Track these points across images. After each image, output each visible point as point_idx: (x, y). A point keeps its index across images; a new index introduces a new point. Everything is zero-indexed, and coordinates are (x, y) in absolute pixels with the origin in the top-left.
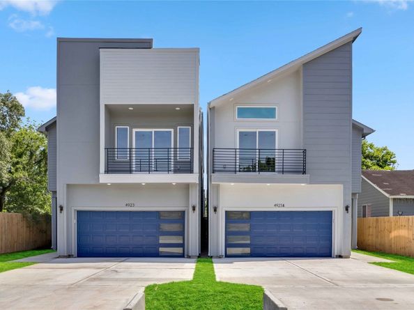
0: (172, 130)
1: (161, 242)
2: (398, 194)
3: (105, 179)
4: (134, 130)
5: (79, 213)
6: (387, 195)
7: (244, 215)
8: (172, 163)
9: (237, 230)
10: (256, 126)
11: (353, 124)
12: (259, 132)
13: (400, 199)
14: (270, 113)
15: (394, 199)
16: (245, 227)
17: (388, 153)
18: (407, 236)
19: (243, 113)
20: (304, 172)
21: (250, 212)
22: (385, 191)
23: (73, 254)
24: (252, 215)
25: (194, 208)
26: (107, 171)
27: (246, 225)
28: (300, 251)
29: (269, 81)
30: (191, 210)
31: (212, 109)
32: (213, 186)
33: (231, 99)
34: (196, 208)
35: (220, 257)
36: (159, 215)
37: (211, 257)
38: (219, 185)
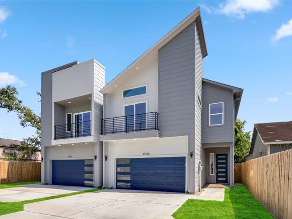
1: (85, 178)
3: (55, 142)
4: (74, 114)
5: (53, 161)
6: (263, 142)
10: (134, 100)
12: (136, 105)
14: (142, 90)
15: (271, 146)
16: (128, 169)
19: (126, 93)
20: (155, 128)
21: (131, 159)
22: (264, 139)
23: (49, 183)
24: (131, 161)
26: (55, 139)
28: (162, 186)
29: (137, 68)
30: (94, 158)
31: (105, 95)
32: (105, 143)
33: (116, 86)
34: (97, 158)
35: (112, 188)
36: (84, 163)
37: (104, 188)
38: (108, 142)
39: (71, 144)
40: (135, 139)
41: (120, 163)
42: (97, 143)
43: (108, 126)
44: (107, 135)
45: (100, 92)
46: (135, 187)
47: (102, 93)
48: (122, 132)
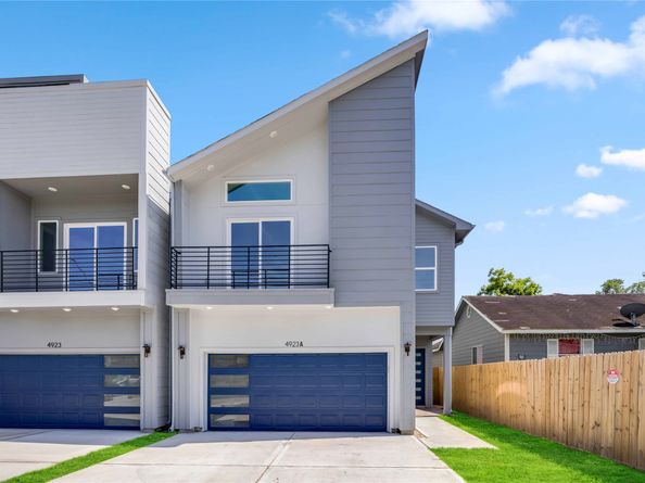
0: (125, 224)
1: (107, 404)
2: (518, 328)
4: (67, 227)
6: (500, 329)
7: (239, 361)
8: (125, 277)
9: (227, 385)
10: (258, 212)
11: (417, 206)
12: (263, 223)
13: (520, 335)
14: (280, 191)
15: (511, 335)
16: (242, 381)
17: (532, 286)
18: (519, 392)
19: (236, 191)
20: (328, 285)
21: (250, 356)
22: (499, 324)
24: (252, 359)
25: (148, 349)
26: (1, 290)
27: (242, 377)
28: (332, 420)
29: (273, 134)
30: (142, 351)
31: (177, 185)
32: (179, 312)
33: (210, 167)
34: (152, 350)
35: (197, 430)
36: (103, 362)
37: (177, 431)
38: (188, 310)
39: (61, 308)
40: (270, 307)
41: (218, 365)
42: (151, 310)
43: (188, 267)
44: (184, 289)
45: (165, 172)
46: (261, 423)
47: (170, 177)
48: (225, 285)
